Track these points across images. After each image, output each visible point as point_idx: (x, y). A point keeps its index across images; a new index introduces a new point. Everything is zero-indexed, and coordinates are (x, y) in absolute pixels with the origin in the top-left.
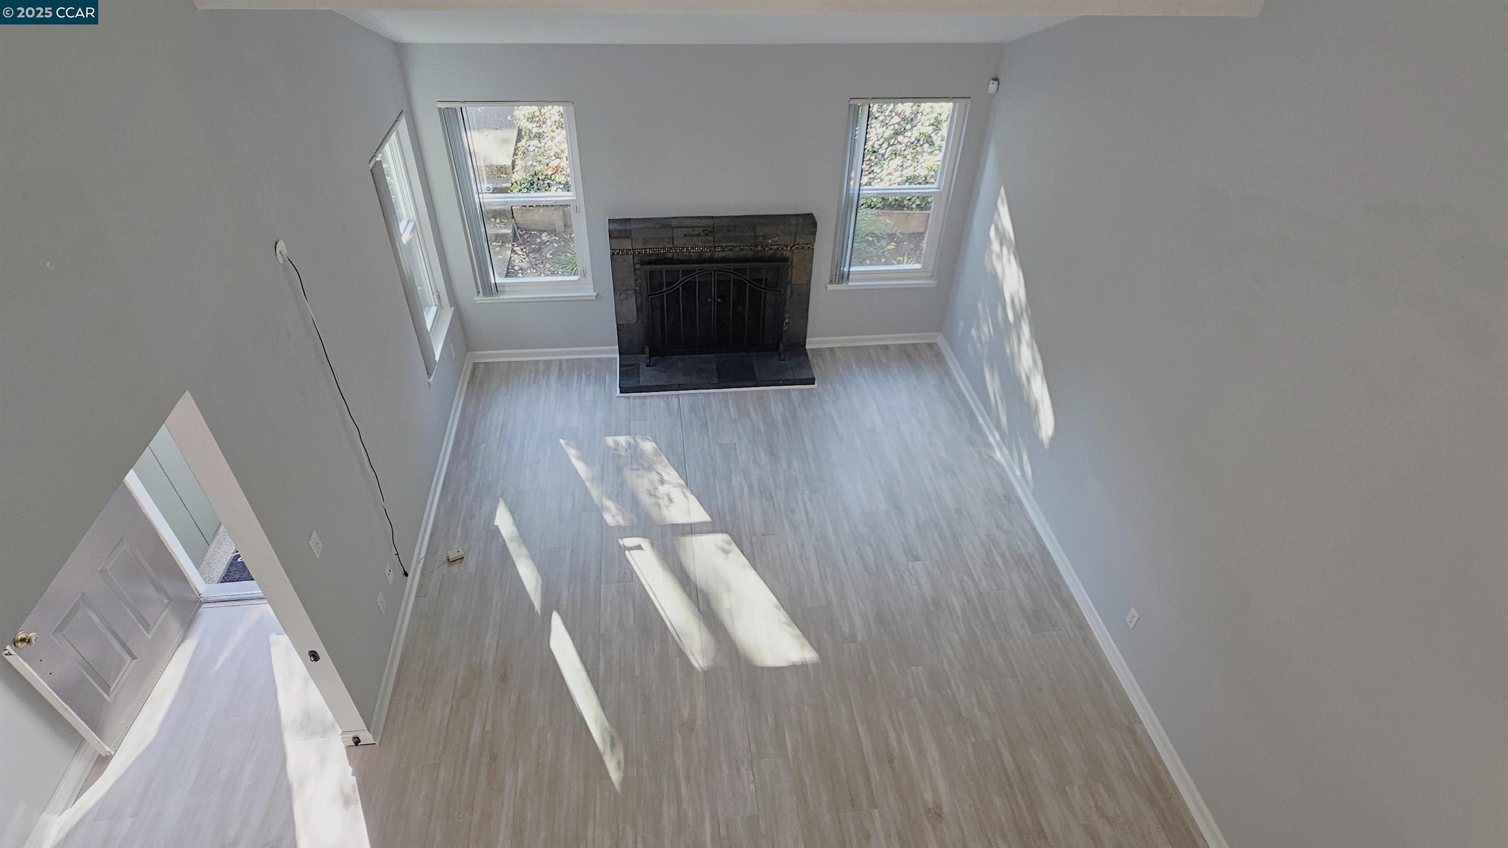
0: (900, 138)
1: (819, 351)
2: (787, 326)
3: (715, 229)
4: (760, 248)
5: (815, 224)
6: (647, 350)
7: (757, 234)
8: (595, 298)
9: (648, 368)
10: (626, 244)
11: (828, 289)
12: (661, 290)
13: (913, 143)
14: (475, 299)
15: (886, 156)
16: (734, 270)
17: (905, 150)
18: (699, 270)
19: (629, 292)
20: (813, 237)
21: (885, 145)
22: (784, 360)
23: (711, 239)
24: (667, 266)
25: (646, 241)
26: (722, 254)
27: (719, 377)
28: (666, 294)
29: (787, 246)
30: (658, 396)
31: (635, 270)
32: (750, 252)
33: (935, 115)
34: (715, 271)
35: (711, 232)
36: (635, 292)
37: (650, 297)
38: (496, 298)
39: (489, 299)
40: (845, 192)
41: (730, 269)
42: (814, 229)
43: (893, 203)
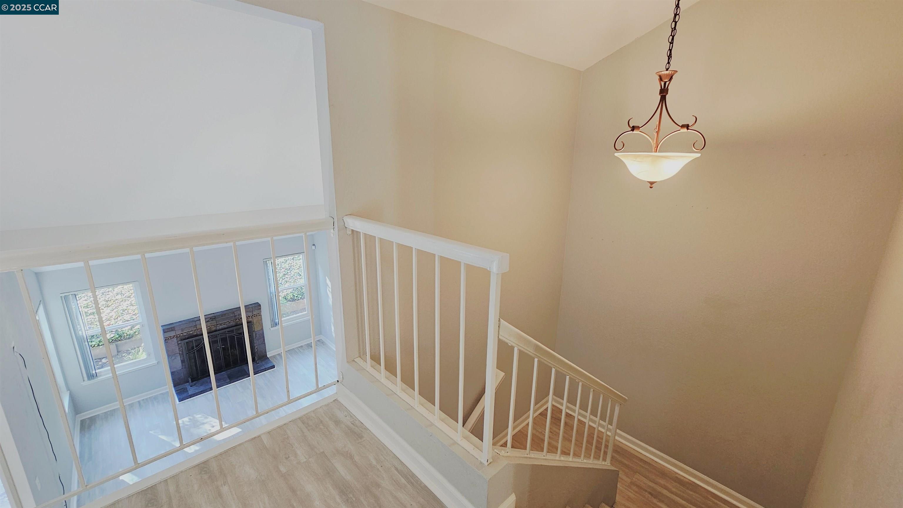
0: (286, 276)
1: (274, 357)
2: (257, 349)
3: (216, 317)
4: (238, 320)
5: (260, 305)
6: (190, 379)
7: (235, 314)
8: (157, 364)
9: (192, 387)
10: (172, 334)
11: (271, 330)
12: (193, 349)
13: (292, 277)
14: (82, 384)
15: (282, 283)
16: (228, 332)
17: (290, 280)
18: (211, 336)
19: (176, 355)
20: (260, 310)
21: (281, 279)
22: (259, 363)
23: (215, 321)
24: (194, 338)
25: (182, 330)
26: (220, 327)
27: (229, 379)
28: (196, 351)
29: (250, 317)
30: (200, 397)
31: (178, 344)
32: (233, 323)
33: (299, 265)
34: (218, 334)
35: (214, 318)
36: (180, 354)
37: (188, 354)
38: (96, 379)
39: (92, 381)
40: (269, 292)
41: (226, 332)
42: (260, 307)
43: (290, 300)
